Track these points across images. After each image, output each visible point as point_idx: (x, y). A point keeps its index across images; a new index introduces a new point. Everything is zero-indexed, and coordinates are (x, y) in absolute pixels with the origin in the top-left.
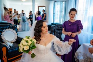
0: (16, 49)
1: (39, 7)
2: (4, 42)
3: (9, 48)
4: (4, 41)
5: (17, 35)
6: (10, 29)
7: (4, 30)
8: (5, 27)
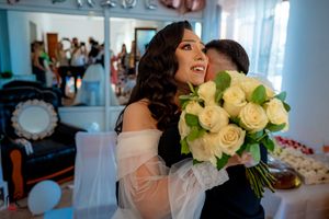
0: (50, 156)
2: (18, 137)
4: (18, 134)
5: (58, 116)
6: (36, 101)
7: (20, 105)
8: (23, 96)
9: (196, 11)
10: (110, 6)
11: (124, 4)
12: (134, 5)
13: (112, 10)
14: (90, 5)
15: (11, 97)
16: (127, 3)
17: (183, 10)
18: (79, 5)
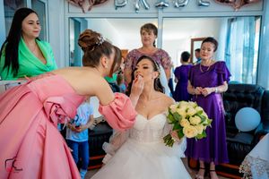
1: (195, 43)
9: (252, 2)
10: (164, 6)
11: (176, 4)
12: (186, 3)
13: (165, 10)
14: (146, 8)
16: (179, 3)
17: (237, 3)
18: (137, 9)
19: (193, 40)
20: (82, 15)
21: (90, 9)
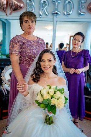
3: (6, 94)
11: (65, 13)
12: (71, 13)
13: (58, 16)
14: (46, 15)
15: (3, 63)
16: (66, 12)
18: (40, 15)
19: (71, 37)
20: (6, 18)
21: (10, 14)
